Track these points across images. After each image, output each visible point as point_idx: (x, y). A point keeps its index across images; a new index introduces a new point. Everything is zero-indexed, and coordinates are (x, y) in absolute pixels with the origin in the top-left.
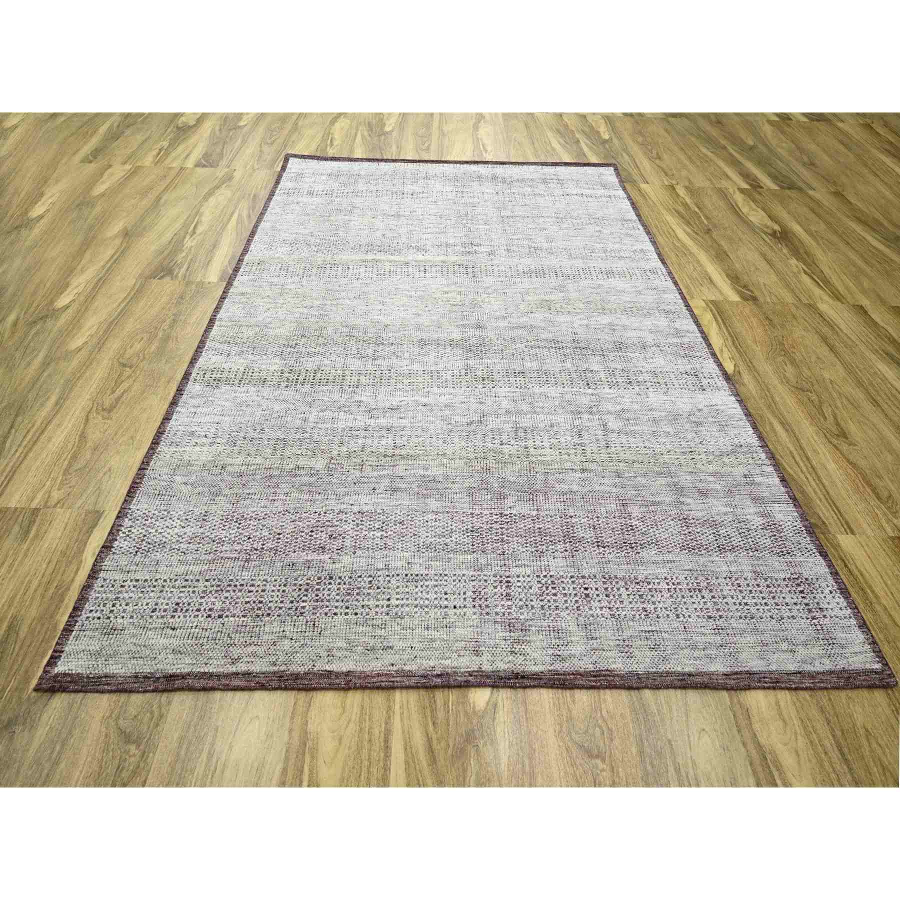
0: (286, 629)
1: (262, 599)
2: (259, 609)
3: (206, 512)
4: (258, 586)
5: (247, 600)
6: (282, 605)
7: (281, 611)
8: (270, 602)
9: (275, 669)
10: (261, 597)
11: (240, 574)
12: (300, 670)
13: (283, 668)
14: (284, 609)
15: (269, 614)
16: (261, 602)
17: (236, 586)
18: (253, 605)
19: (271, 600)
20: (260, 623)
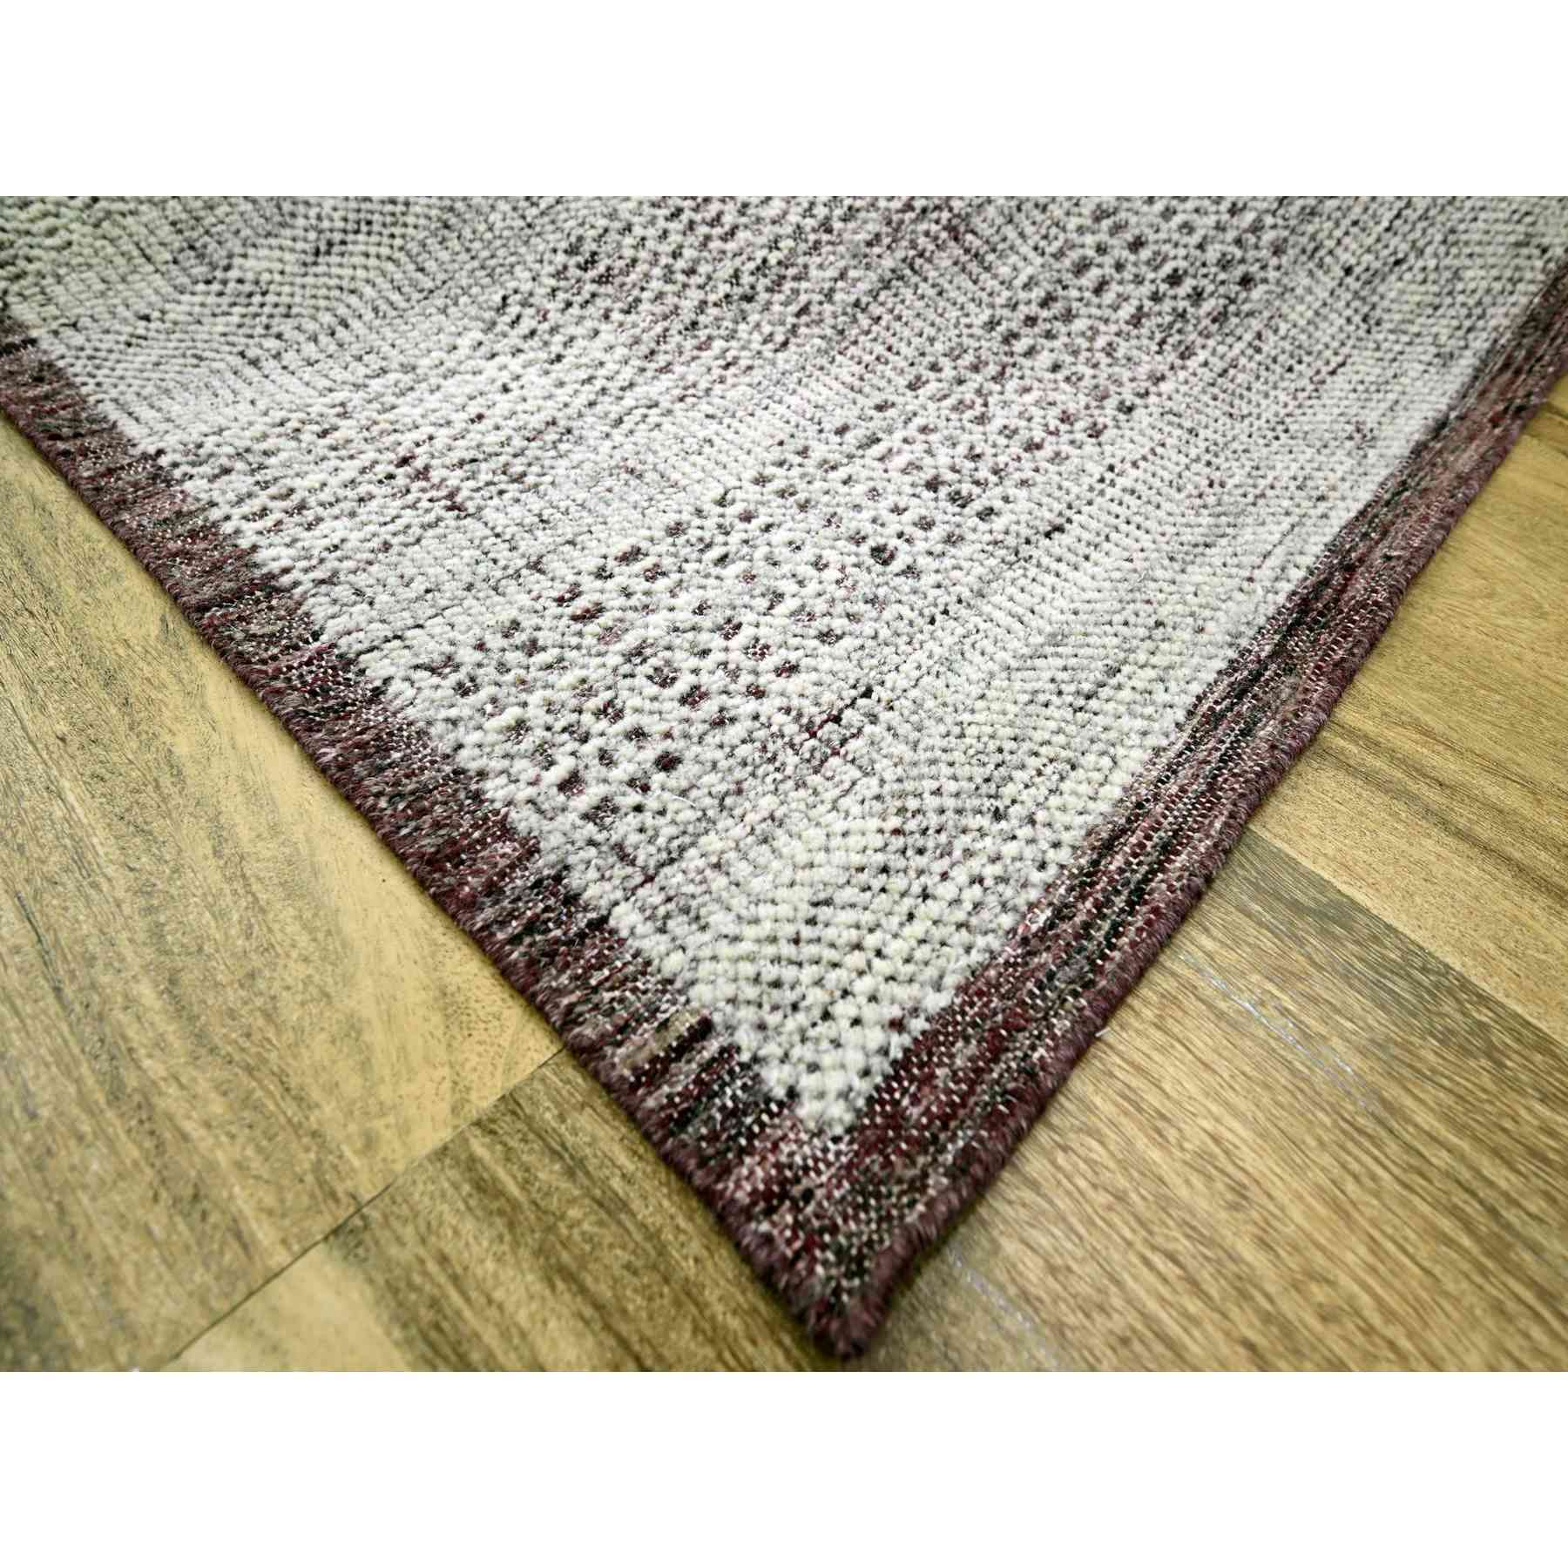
0: (1347, 258)
1: (1167, 269)
2: (1197, 296)
3: (572, 251)
4: (1101, 249)
5: (1127, 311)
6: (1249, 217)
7: (1268, 236)
8: (1201, 247)
9: (1465, 365)
10: (1155, 263)
11: (992, 284)
12: (1524, 300)
13: (1480, 343)
14: (1269, 220)
15: (1246, 281)
16: (1175, 279)
17: (1031, 321)
18: (1167, 306)
19: (1195, 239)
20: (1256, 324)
